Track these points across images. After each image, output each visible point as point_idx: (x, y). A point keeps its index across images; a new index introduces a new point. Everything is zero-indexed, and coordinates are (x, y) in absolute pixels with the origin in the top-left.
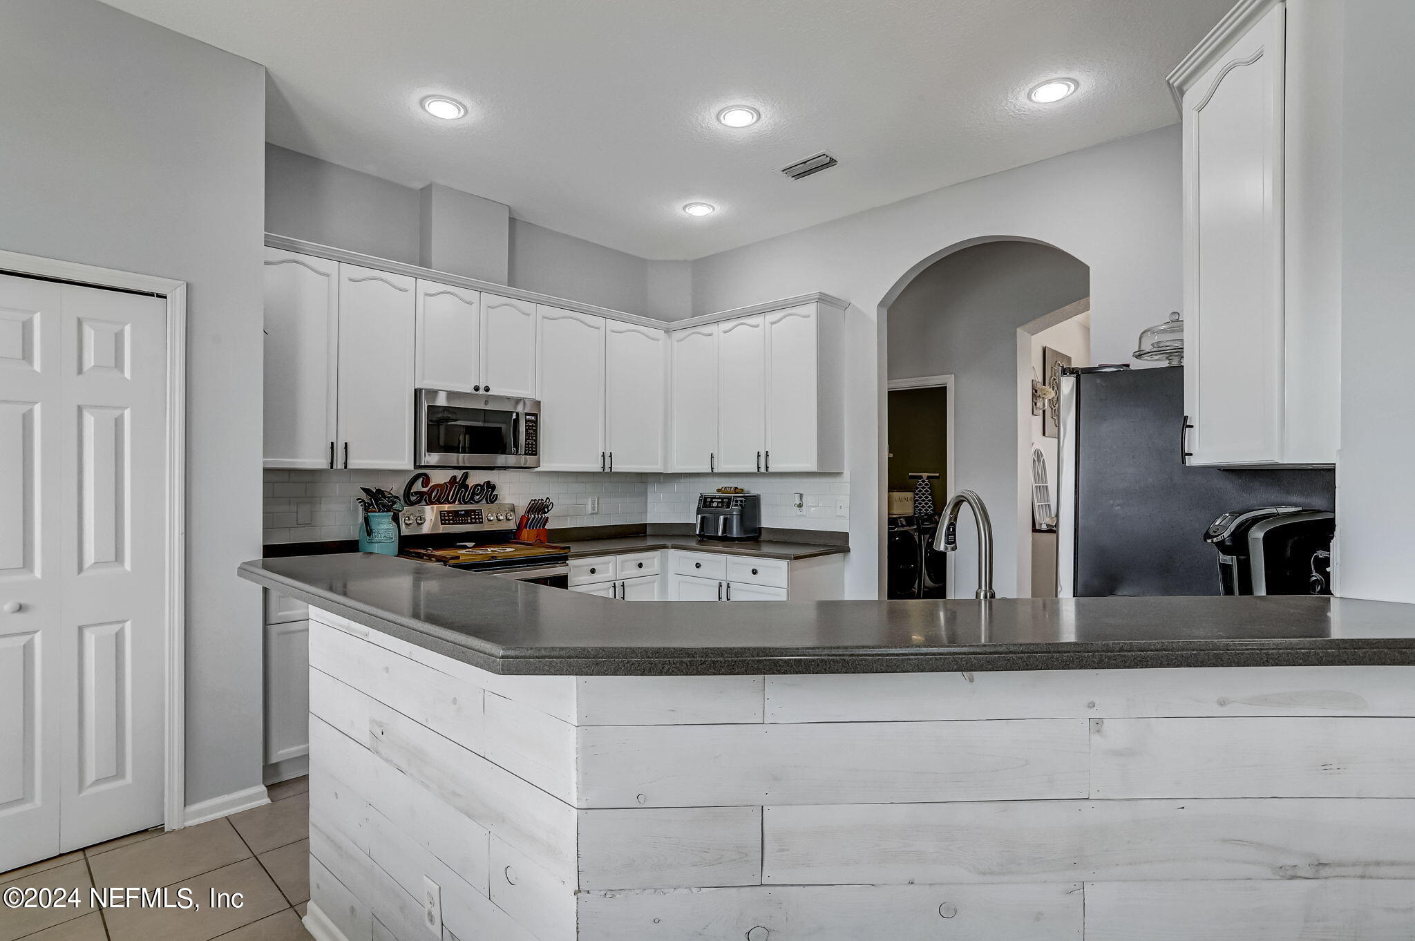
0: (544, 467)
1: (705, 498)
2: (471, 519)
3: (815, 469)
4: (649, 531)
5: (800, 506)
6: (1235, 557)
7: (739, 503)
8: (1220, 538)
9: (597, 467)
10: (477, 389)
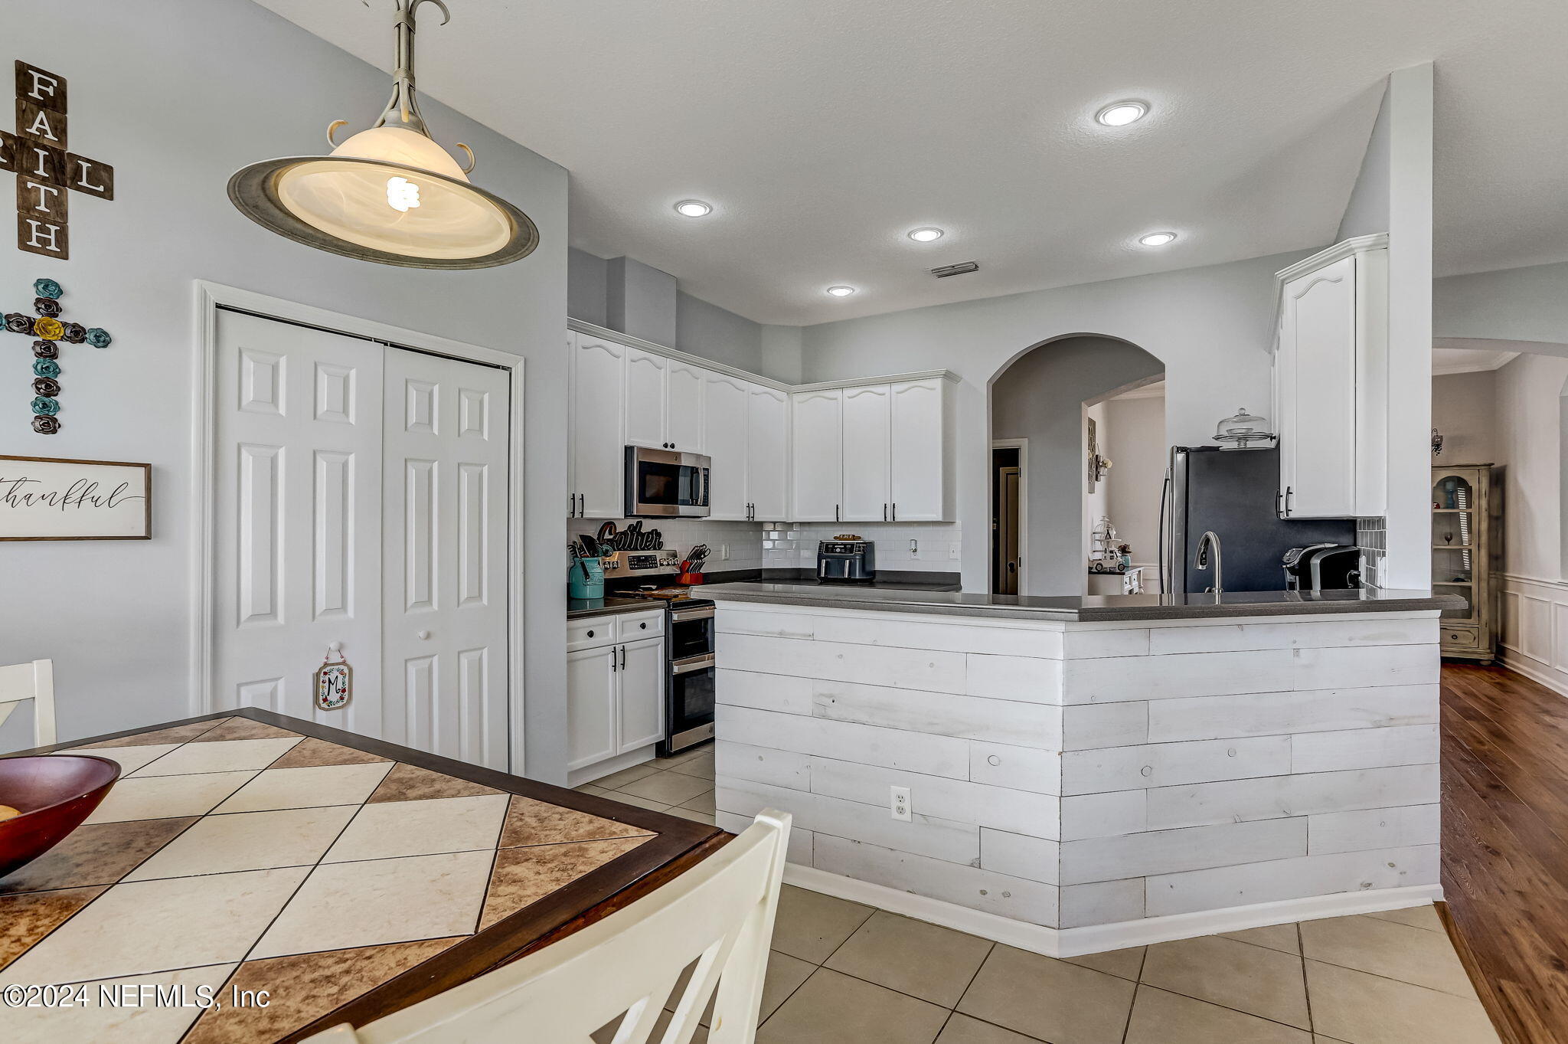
0: (714, 516)
1: (827, 545)
2: (650, 564)
3: (940, 519)
4: (764, 576)
5: (915, 551)
6: (1297, 577)
7: (862, 549)
8: (1292, 565)
9: (742, 516)
10: (666, 446)
